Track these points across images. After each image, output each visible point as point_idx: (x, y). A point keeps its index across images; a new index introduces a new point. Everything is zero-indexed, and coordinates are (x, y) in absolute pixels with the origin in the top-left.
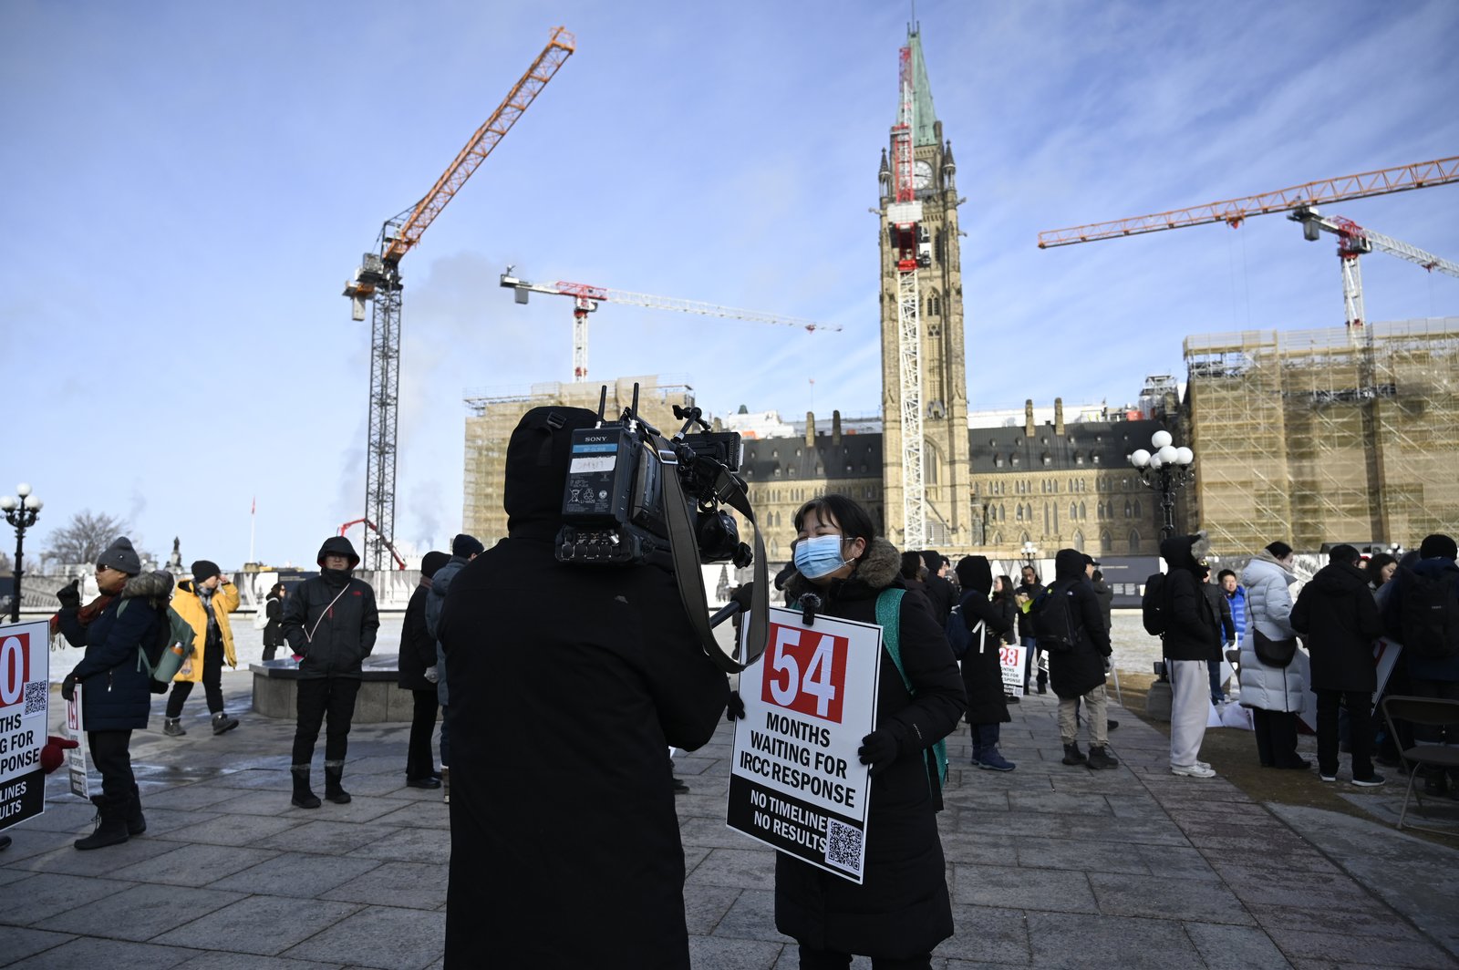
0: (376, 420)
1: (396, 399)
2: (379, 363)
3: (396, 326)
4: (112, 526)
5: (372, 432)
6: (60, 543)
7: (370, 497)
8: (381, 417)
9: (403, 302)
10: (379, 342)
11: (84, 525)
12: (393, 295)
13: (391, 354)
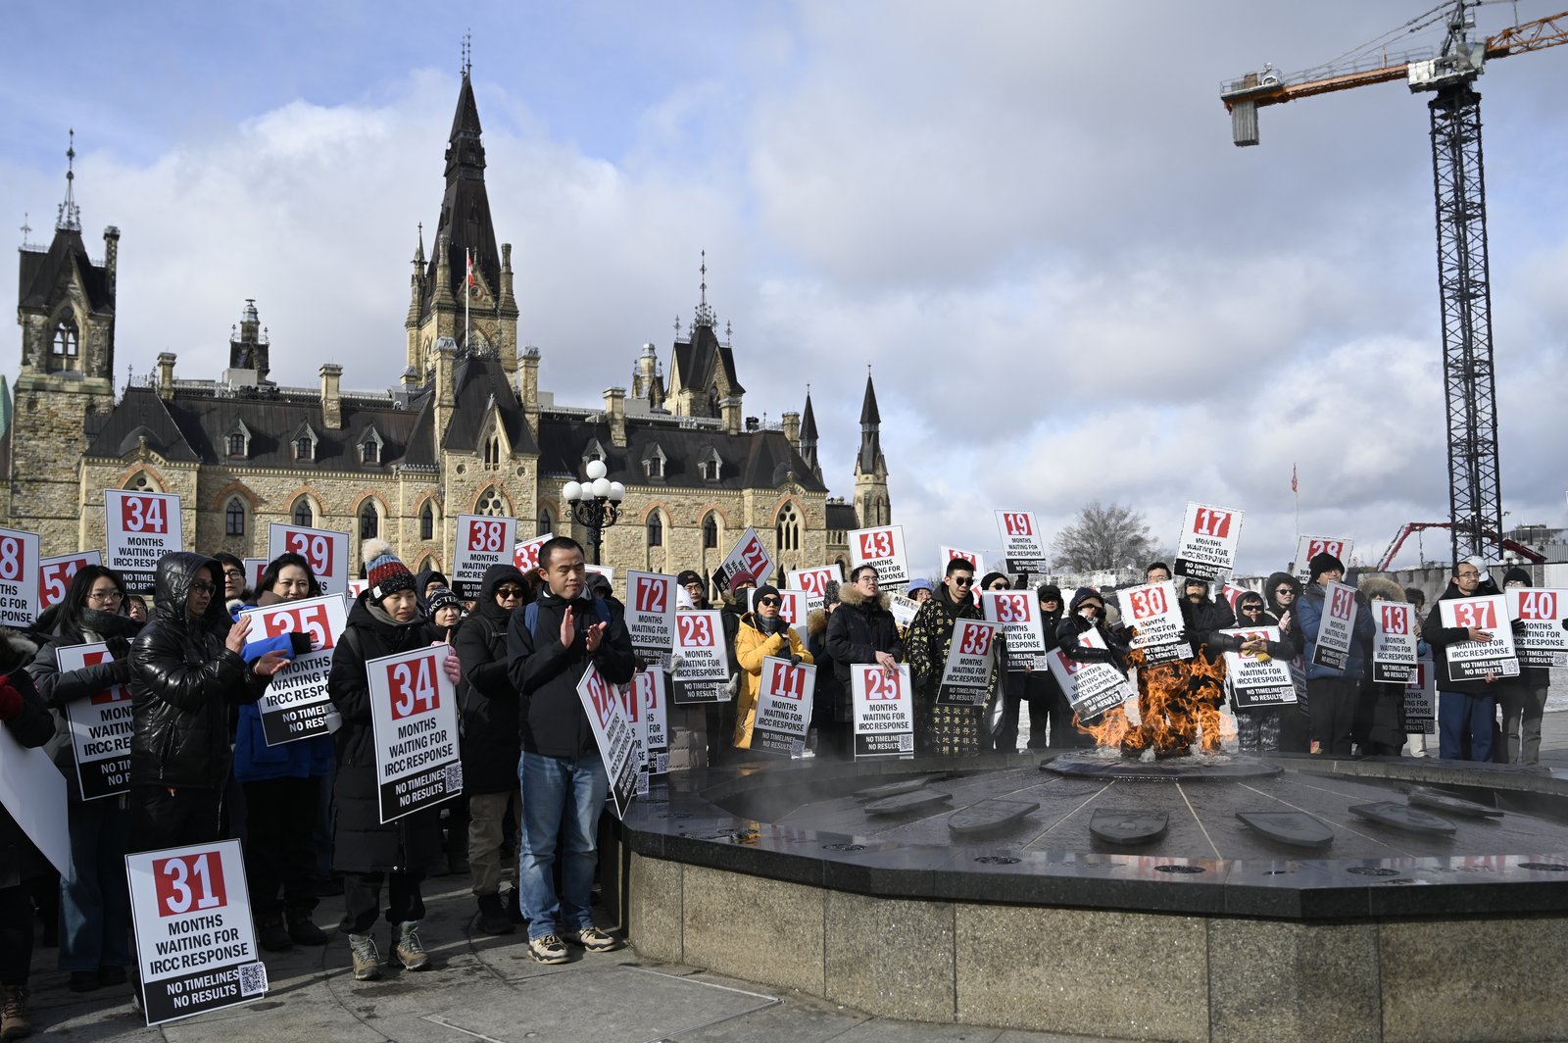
0: (1454, 325)
1: (1486, 284)
2: (1449, 230)
3: (1474, 165)
4: (1127, 520)
5: (1450, 345)
6: (1071, 548)
7: (1456, 451)
8: (1463, 319)
9: (1481, 122)
10: (1447, 196)
11: (1095, 523)
12: (1465, 114)
13: (1468, 212)
